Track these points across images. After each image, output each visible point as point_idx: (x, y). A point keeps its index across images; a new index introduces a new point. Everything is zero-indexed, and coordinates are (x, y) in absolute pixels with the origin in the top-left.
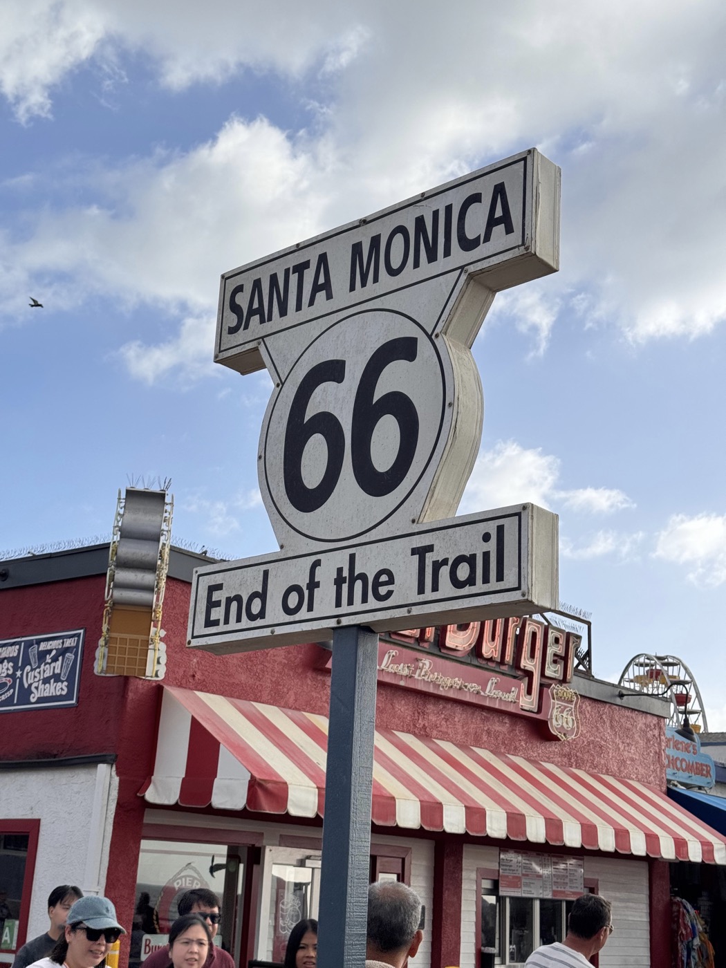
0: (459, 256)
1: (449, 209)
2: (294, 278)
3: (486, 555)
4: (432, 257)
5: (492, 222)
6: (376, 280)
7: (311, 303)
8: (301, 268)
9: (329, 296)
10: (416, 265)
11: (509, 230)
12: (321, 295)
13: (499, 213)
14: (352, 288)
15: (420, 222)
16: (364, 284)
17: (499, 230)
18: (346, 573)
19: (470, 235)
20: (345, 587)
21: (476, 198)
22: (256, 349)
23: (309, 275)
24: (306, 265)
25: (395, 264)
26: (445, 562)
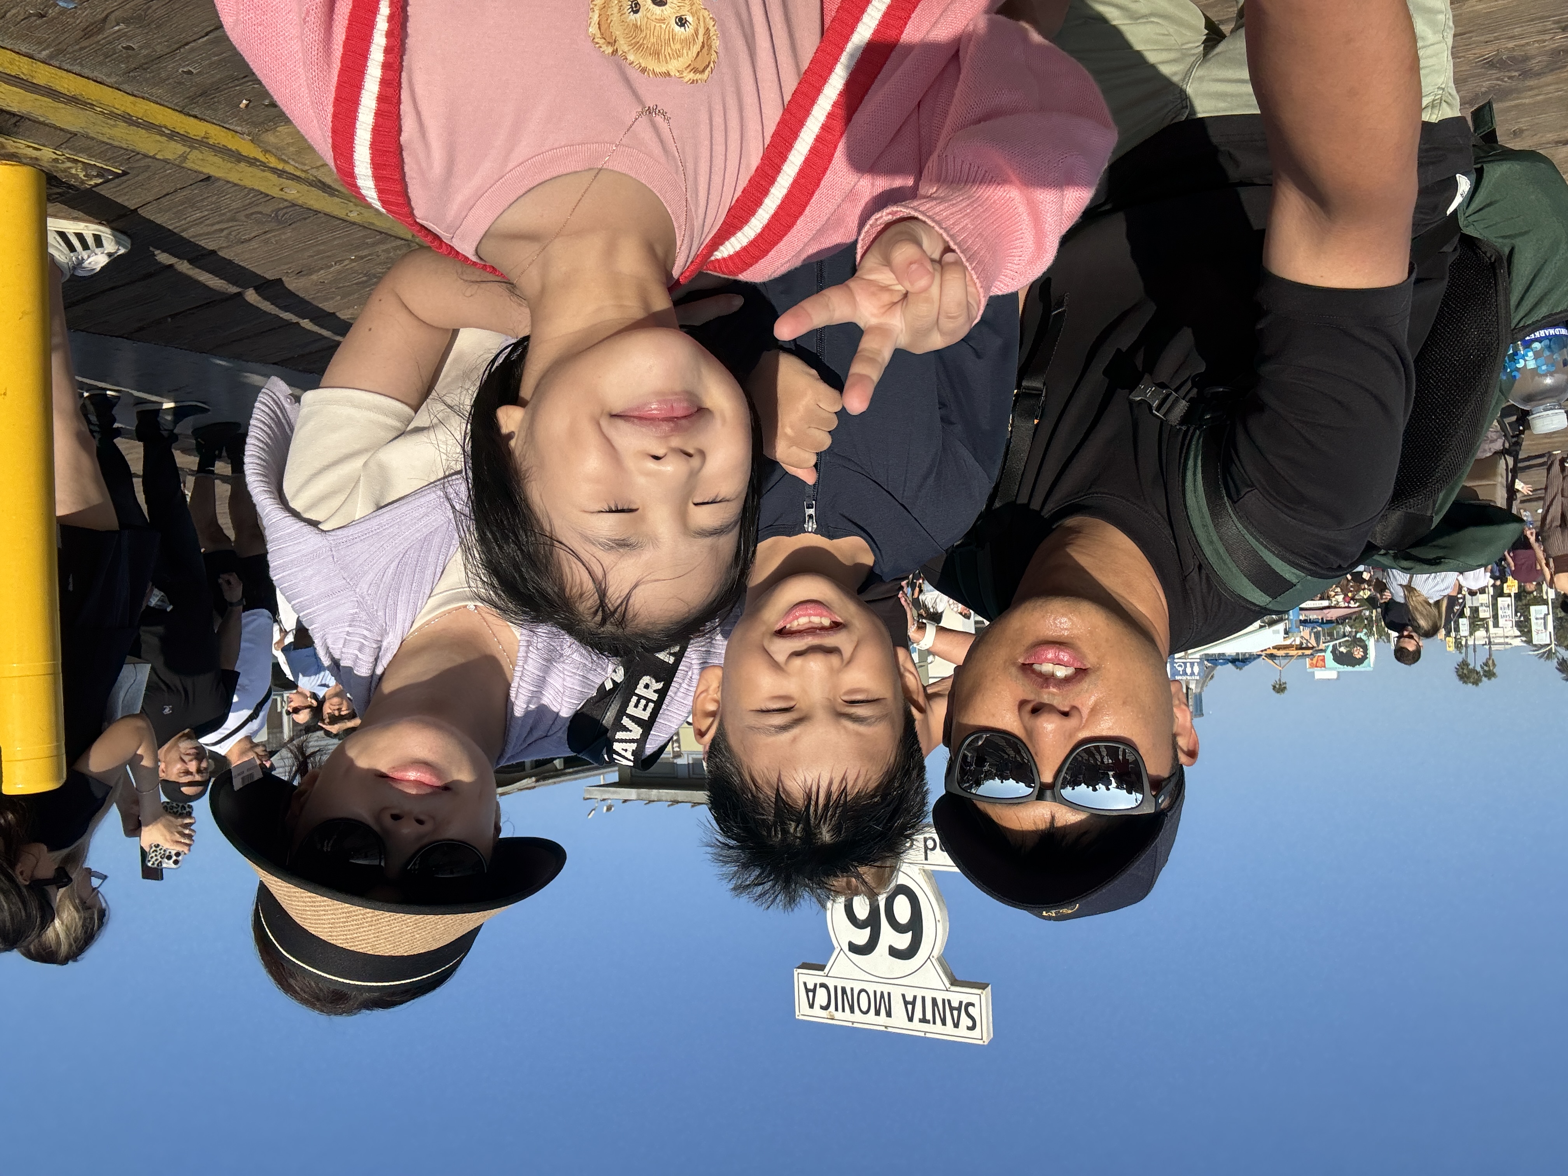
0: (831, 984)
1: (837, 1009)
2: (929, 1016)
4: (844, 990)
5: (814, 991)
6: (875, 992)
7: (915, 997)
8: (924, 1020)
9: (903, 996)
10: (852, 989)
11: (805, 984)
12: (909, 998)
13: (811, 994)
14: (889, 994)
15: (852, 1011)
16: (882, 993)
17: (810, 986)
19: (824, 990)
21: (822, 1008)
22: (952, 984)
23: (918, 1014)
24: (921, 1021)
25: (863, 995)
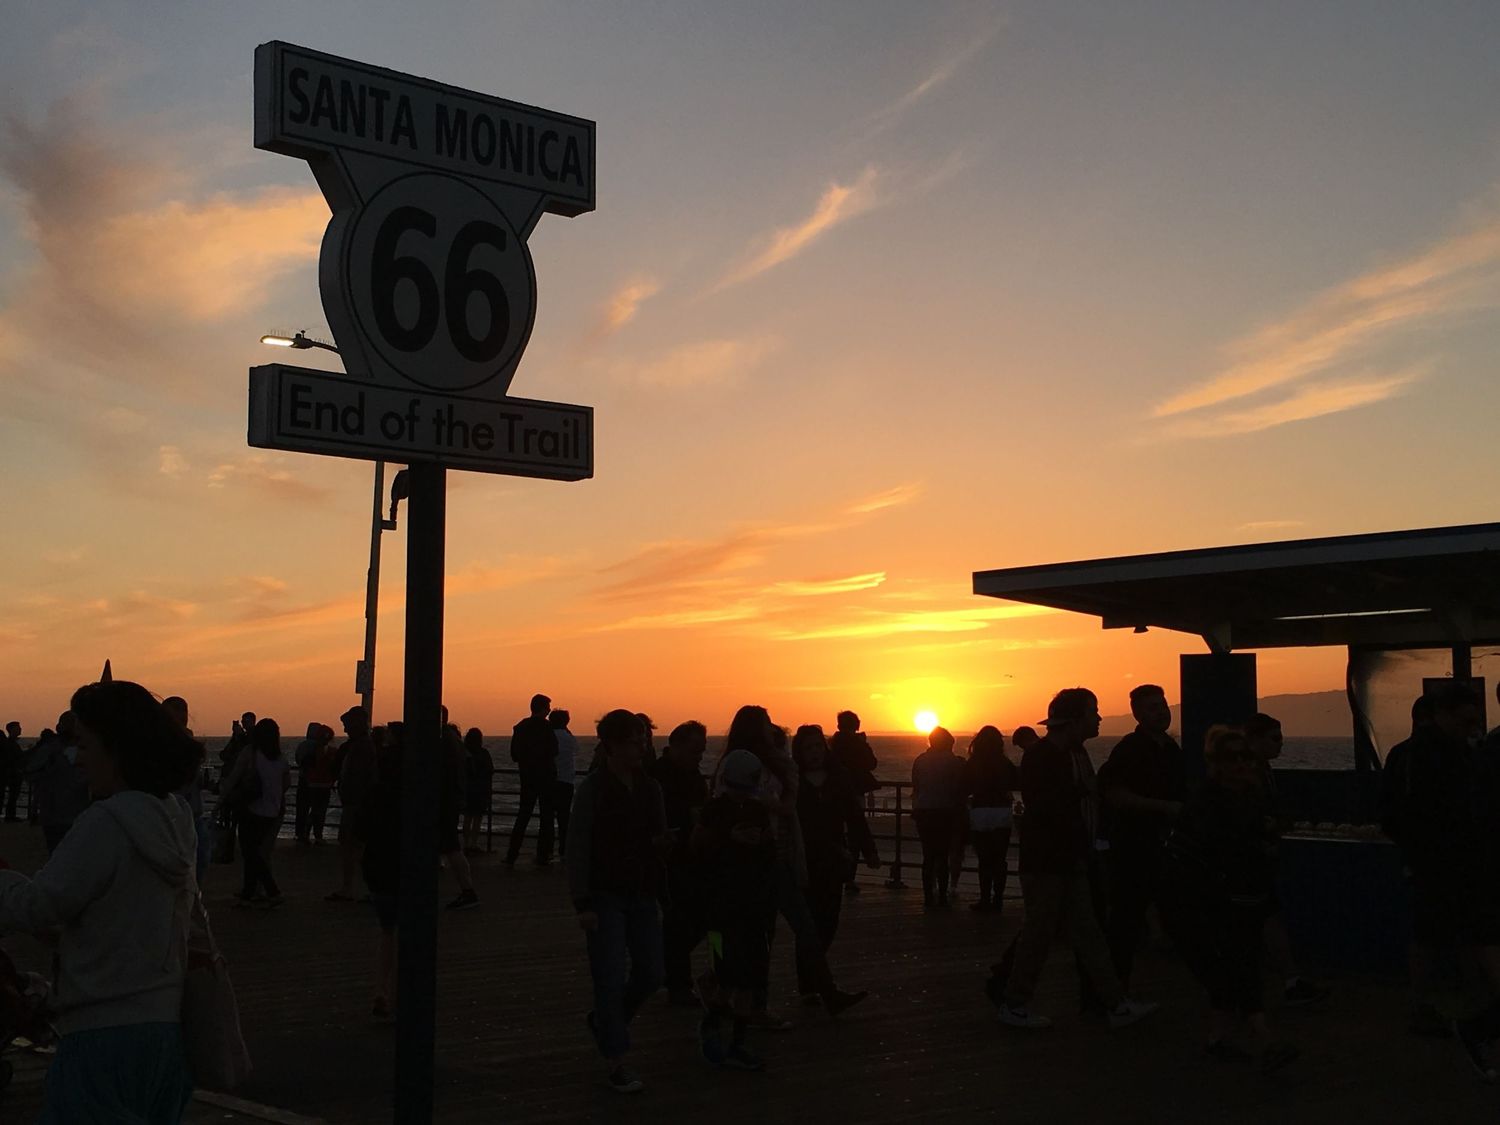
3: (566, 436)
18: (445, 416)
20: (445, 429)
26: (534, 431)
